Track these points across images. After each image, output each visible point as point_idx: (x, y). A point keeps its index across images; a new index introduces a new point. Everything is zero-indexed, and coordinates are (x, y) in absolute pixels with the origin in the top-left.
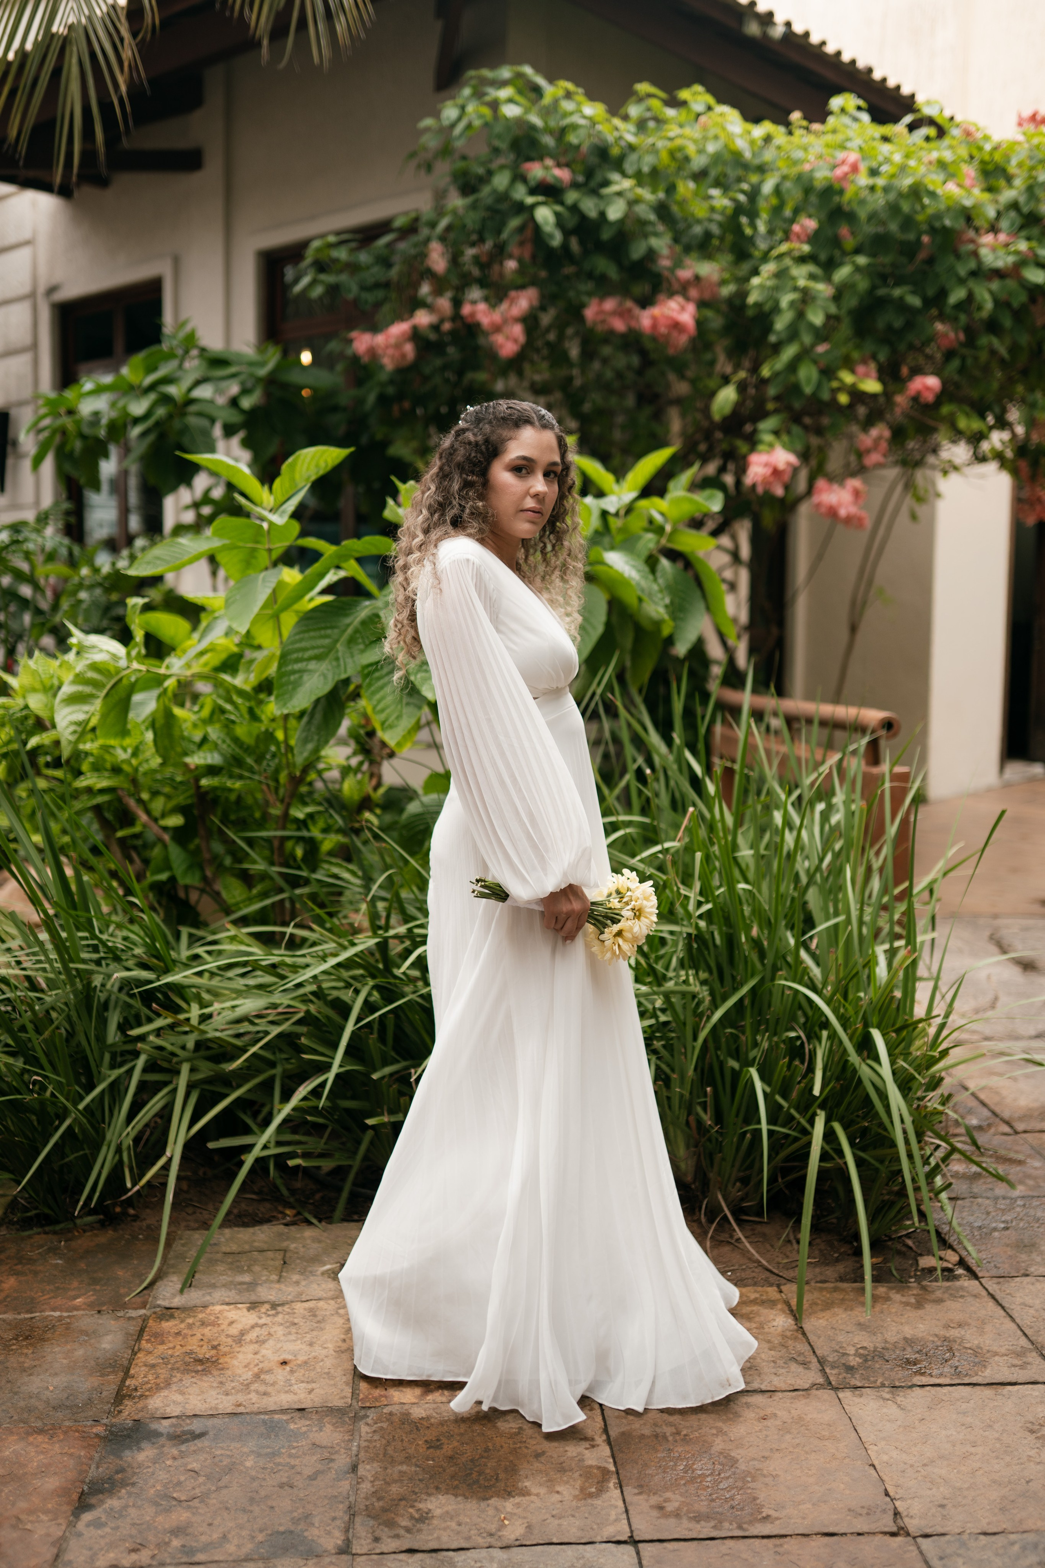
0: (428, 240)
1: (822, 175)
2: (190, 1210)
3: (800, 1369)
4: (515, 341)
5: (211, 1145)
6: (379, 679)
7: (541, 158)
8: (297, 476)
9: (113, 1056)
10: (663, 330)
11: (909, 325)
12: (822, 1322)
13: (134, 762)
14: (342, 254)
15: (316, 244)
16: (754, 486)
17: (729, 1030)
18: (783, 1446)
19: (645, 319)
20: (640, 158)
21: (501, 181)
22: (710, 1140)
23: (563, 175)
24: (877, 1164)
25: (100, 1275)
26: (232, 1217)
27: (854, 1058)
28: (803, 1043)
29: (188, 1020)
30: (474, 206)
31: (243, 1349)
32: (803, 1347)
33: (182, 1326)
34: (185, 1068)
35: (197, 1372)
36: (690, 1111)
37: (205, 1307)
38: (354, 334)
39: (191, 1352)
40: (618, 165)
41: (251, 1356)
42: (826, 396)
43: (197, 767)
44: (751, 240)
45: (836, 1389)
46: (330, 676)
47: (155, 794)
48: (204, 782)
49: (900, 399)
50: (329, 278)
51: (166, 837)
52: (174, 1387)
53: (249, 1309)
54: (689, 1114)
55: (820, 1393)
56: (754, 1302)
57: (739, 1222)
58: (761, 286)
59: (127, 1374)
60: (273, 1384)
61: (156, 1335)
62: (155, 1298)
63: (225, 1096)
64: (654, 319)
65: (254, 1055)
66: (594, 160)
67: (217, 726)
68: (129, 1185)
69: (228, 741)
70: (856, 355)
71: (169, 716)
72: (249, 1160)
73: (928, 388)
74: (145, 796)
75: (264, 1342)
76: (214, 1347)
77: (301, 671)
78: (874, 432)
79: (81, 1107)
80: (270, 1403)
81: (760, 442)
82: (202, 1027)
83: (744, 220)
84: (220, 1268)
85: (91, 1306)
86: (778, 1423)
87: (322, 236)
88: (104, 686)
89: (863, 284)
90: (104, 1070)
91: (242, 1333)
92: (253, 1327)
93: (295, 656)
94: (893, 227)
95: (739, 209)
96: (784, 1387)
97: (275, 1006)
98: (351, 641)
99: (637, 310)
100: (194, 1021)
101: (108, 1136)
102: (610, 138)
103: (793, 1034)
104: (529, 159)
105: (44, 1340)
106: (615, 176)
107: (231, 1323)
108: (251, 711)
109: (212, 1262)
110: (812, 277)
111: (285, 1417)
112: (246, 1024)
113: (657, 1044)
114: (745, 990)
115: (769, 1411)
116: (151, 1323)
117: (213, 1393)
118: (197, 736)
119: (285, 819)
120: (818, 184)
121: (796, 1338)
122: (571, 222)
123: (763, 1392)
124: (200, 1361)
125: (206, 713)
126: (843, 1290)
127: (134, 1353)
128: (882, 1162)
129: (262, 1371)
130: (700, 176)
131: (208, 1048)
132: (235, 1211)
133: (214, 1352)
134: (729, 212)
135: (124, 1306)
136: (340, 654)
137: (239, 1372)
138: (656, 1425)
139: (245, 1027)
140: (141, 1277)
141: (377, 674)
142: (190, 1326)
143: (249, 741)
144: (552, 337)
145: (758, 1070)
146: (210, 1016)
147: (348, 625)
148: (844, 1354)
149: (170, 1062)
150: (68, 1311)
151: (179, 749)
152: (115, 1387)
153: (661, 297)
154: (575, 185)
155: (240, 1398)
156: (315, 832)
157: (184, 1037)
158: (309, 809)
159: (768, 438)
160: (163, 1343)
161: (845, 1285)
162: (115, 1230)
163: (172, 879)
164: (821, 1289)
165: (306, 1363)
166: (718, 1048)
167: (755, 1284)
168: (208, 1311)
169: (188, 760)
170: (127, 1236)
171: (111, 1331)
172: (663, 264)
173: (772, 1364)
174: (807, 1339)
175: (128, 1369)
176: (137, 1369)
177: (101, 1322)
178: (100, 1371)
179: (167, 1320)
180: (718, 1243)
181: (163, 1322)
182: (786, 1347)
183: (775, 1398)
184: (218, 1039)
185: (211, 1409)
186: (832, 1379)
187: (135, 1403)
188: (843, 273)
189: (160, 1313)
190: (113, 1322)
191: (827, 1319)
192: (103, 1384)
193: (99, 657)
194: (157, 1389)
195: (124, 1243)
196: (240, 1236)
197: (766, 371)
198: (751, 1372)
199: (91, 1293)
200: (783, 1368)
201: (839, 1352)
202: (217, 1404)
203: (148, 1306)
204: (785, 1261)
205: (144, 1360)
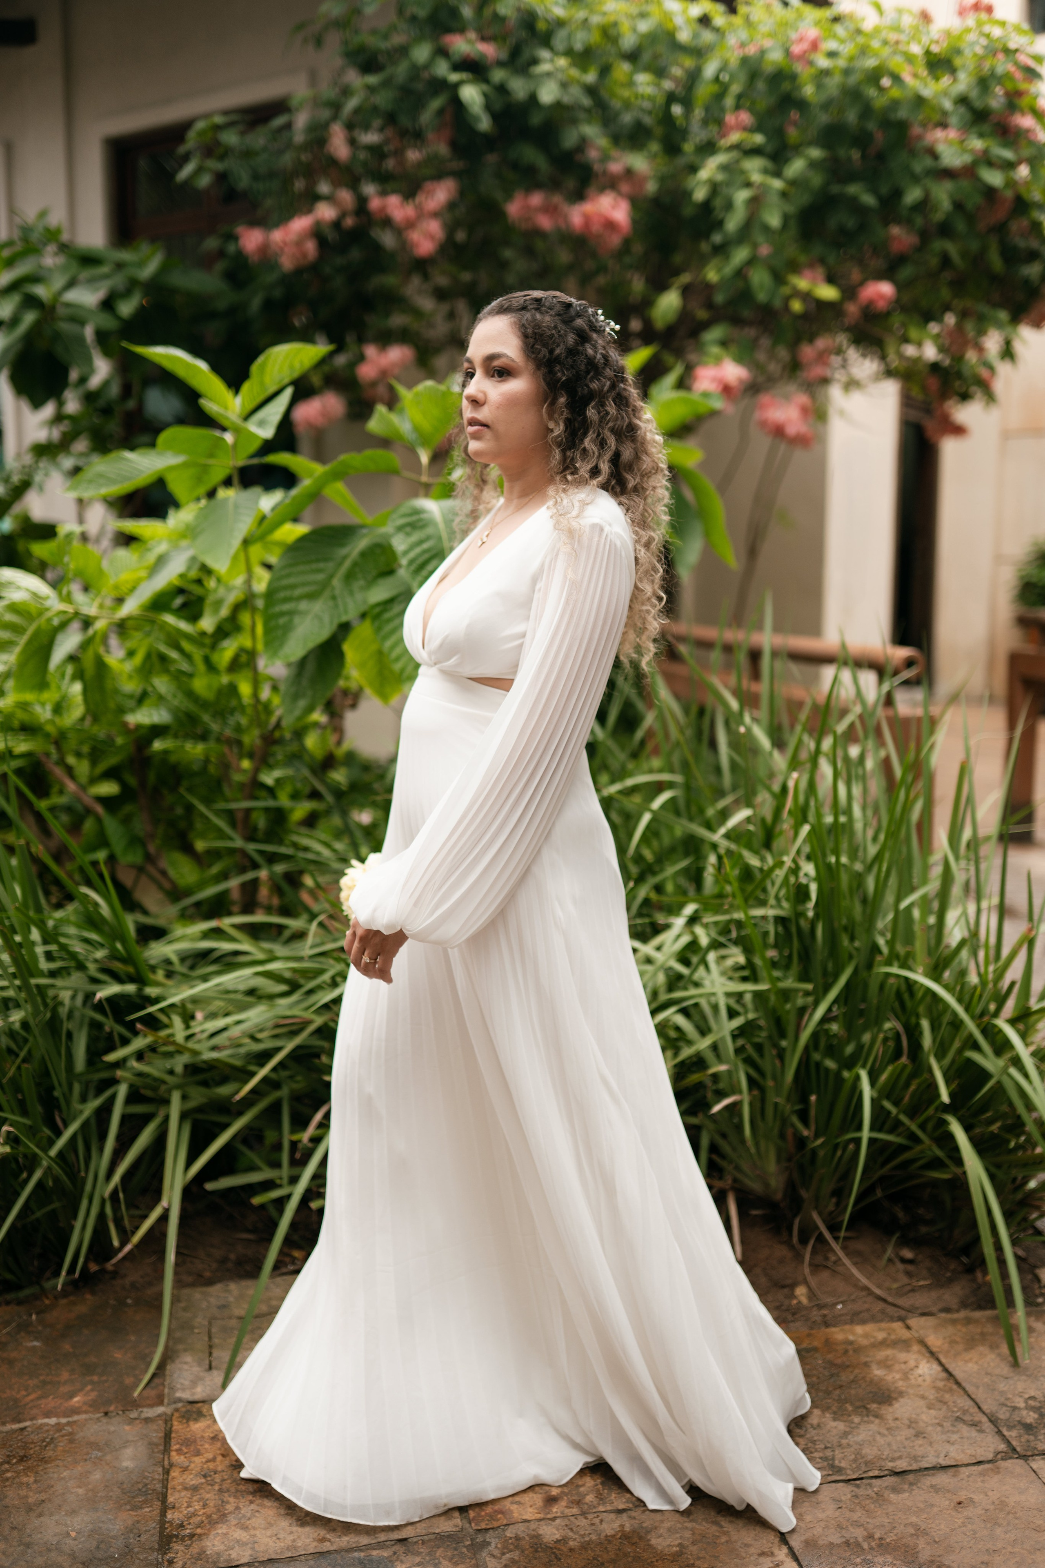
0: (329, 126)
1: (775, 56)
3: (974, 1433)
4: (431, 237)
5: (210, 1186)
6: (389, 620)
7: (462, 30)
8: (268, 380)
9: (84, 1085)
10: (596, 228)
11: (863, 227)
12: (972, 1367)
13: (58, 721)
14: (231, 138)
15: (200, 125)
16: (699, 400)
18: (999, 1545)
19: (576, 216)
20: (569, 37)
21: (422, 53)
23: (488, 50)
25: (93, 1359)
29: (171, 1037)
30: (386, 83)
32: (965, 1404)
34: (176, 1098)
36: (785, 1122)
38: (240, 230)
40: (546, 40)
42: (777, 303)
43: (139, 727)
44: (684, 133)
45: (1024, 1457)
46: (326, 619)
49: (852, 308)
51: (99, 809)
52: (231, 1518)
54: (784, 1126)
55: (1008, 1464)
56: (884, 1344)
57: (838, 1240)
58: (707, 182)
59: (166, 1505)
61: (189, 1442)
62: (172, 1389)
63: (225, 1126)
64: (587, 219)
65: (265, 1080)
66: (521, 35)
67: (162, 678)
68: (116, 1243)
69: (180, 695)
70: (803, 259)
71: (102, 666)
72: (290, 1206)
73: (881, 296)
74: (69, 760)
77: (291, 613)
79: (53, 1152)
81: (707, 355)
82: (191, 1046)
83: (677, 110)
85: (94, 1406)
86: (979, 1511)
87: (207, 116)
88: (25, 631)
89: (817, 180)
90: (76, 1105)
93: (282, 594)
94: (851, 117)
95: (671, 98)
96: (964, 1458)
98: (350, 577)
99: (565, 207)
100: (180, 1039)
102: (540, 10)
103: (888, 1026)
104: (449, 30)
105: (44, 1460)
106: (544, 54)
108: (207, 660)
109: (228, 1332)
110: (765, 171)
111: (385, 1554)
112: (251, 1041)
114: (844, 979)
115: (963, 1496)
116: (176, 1425)
117: (284, 1524)
118: (136, 689)
119: (255, 787)
120: (768, 69)
121: (951, 1390)
122: (501, 106)
123: (944, 1468)
126: (977, 1321)
127: (167, 1472)
130: (633, 57)
132: (233, 1257)
134: (661, 100)
135: (135, 1404)
136: (337, 592)
138: (840, 1527)
139: (248, 1045)
140: (146, 1359)
141: (387, 615)
143: (209, 695)
145: (869, 1071)
147: (345, 558)
148: (1015, 1408)
149: (155, 1089)
150: (65, 1415)
151: (113, 705)
152: (153, 1525)
153: (591, 191)
154: (500, 64)
156: (283, 800)
157: (172, 1060)
158: (277, 773)
159: (714, 349)
160: (198, 1453)
161: (978, 1314)
162: (93, 1293)
163: (112, 859)
164: (953, 1322)
166: (818, 1050)
167: (873, 1319)
169: (126, 718)
170: (112, 1302)
171: (128, 1441)
172: (593, 154)
173: (939, 1428)
174: (964, 1389)
175: (164, 1497)
176: (177, 1495)
177: (112, 1429)
178: (129, 1502)
179: (196, 1420)
180: (816, 1267)
181: (191, 1423)
182: (945, 1403)
183: (962, 1476)
184: (217, 1060)
185: (288, 1549)
186: (1014, 1443)
187: (188, 1547)
188: (796, 167)
189: (184, 1410)
190: (127, 1428)
191: (976, 1363)
192: (138, 1522)
193: (16, 596)
194: (210, 1523)
195: (109, 1311)
196: (251, 1292)
197: (712, 275)
198: (920, 1441)
199: (89, 1387)
200: (953, 1432)
201: (1006, 1406)
202: (294, 1541)
203: (166, 1401)
204: (895, 1286)
205: (181, 1480)
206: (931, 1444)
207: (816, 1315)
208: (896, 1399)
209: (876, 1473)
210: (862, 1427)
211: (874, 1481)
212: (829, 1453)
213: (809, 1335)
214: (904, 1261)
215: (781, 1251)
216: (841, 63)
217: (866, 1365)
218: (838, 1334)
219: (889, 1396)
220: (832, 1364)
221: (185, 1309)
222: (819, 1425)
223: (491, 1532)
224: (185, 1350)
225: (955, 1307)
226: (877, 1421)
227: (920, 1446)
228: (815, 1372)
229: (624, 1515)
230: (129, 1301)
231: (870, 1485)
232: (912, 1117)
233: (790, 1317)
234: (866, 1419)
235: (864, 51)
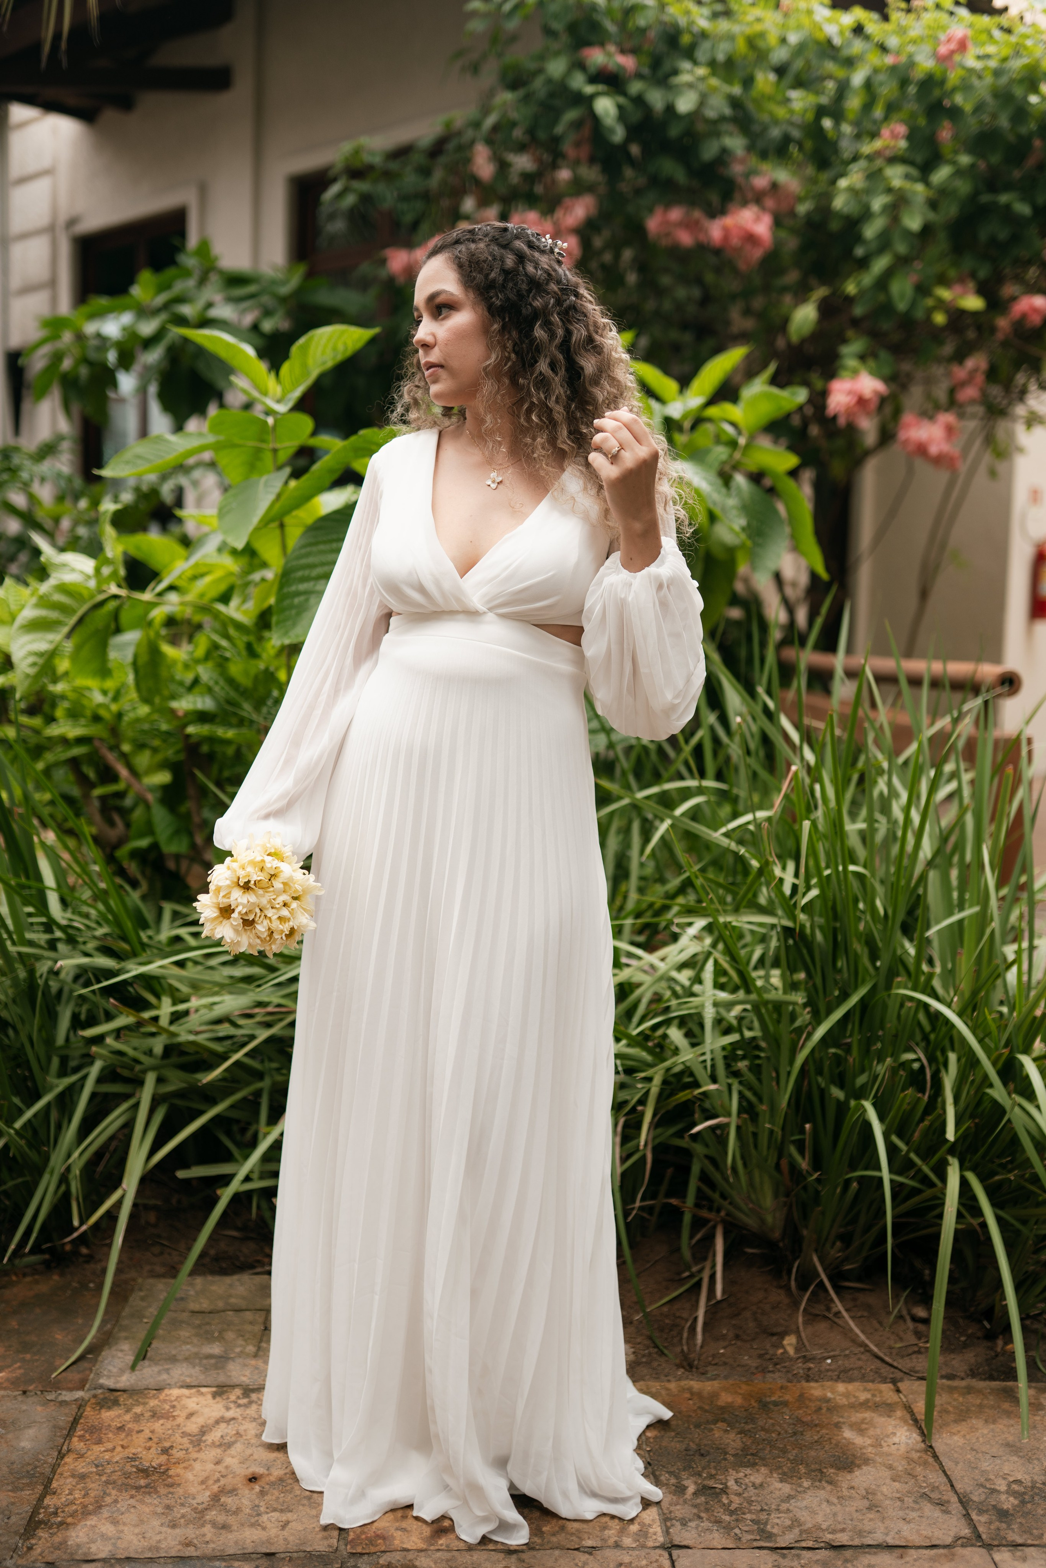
0: (472, 143)
1: (925, 63)
2: (156, 1250)
3: (937, 1513)
5: (181, 1174)
7: (602, 44)
8: (310, 362)
9: (64, 1060)
10: (735, 241)
11: (1015, 239)
12: (958, 1440)
13: (114, 708)
14: (376, 159)
16: (835, 418)
17: (832, 1050)
19: (715, 230)
20: (713, 48)
21: (558, 67)
22: (805, 1188)
23: (627, 62)
24: (1018, 1225)
25: (34, 1338)
26: (207, 1260)
27: (998, 1092)
28: (922, 1067)
29: (156, 1019)
30: (527, 100)
31: (201, 1455)
32: (937, 1479)
33: (127, 1417)
34: (150, 1079)
35: (138, 1488)
36: (781, 1152)
37: (159, 1390)
38: (389, 252)
39: (133, 1458)
40: (690, 53)
41: (210, 1466)
42: (920, 314)
43: (187, 714)
44: (835, 145)
45: (989, 1547)
47: (140, 746)
48: (191, 730)
49: (1003, 323)
50: (363, 186)
51: (150, 797)
52: (105, 1513)
53: (214, 1395)
54: (780, 1157)
55: (968, 1552)
56: (864, 1405)
57: (838, 1289)
58: (851, 189)
59: (47, 1490)
60: (237, 1511)
61: (92, 1430)
62: (99, 1375)
63: (200, 1114)
64: (726, 231)
65: (237, 1063)
66: (662, 48)
67: (210, 664)
68: (76, 1223)
69: (222, 682)
70: (952, 273)
71: (154, 653)
72: (226, 1195)
73: (1037, 310)
74: (126, 748)
75: (229, 1445)
76: (165, 1451)
77: (308, 593)
78: (970, 363)
79: (18, 1125)
80: (229, 1542)
81: (844, 368)
82: (173, 1028)
83: (827, 123)
84: (184, 1333)
85: (16, 1383)
88: (74, 611)
89: (964, 189)
90: (51, 1079)
91: (204, 1431)
92: (217, 1422)
93: (300, 574)
94: (1004, 122)
95: (823, 112)
96: (918, 1541)
97: (260, 1004)
99: (705, 222)
100: (164, 1022)
101: (52, 1162)
102: (683, 22)
103: (910, 1056)
104: (589, 43)
106: (686, 65)
107: (191, 1415)
108: (249, 647)
109: (176, 1324)
110: (907, 178)
112: (226, 1025)
113: (742, 1065)
114: (854, 999)
116: (88, 1411)
117: (156, 1523)
118: (189, 677)
120: (918, 75)
121: (925, 1464)
122: (636, 116)
123: (890, 1547)
124: (144, 1472)
125: (200, 652)
126: (979, 1392)
127: (61, 1457)
128: (1024, 1222)
129: (223, 1491)
130: (781, 71)
131: (183, 1053)
132: (212, 1252)
133: (163, 1458)
134: (812, 114)
135: (56, 1386)
137: (193, 1490)
139: (225, 1029)
142: (137, 1418)
143: (245, 682)
144: (608, 257)
145: (874, 1105)
146: (186, 1013)
148: (994, 1491)
149: (132, 1069)
151: (166, 693)
152: (28, 1509)
153: (733, 205)
154: (640, 75)
155: (190, 1532)
157: (151, 1041)
159: (852, 363)
160: (99, 1442)
161: (982, 1384)
162: (62, 1275)
163: (155, 846)
164: (951, 1390)
165: (281, 1480)
166: (820, 1072)
167: (863, 1378)
168: (162, 1396)
169: (175, 705)
170: (75, 1284)
171: (35, 1422)
172: (737, 169)
173: (899, 1503)
174: (941, 1464)
175: (50, 1480)
176: (62, 1481)
177: (24, 1407)
178: (13, 1483)
179: (109, 1408)
180: (812, 1317)
181: (103, 1411)
182: (915, 1477)
183: (907, 1559)
184: (193, 1043)
185: (150, 1549)
186: (981, 1529)
187: (52, 1535)
188: (941, 174)
189: (102, 1396)
190: (39, 1408)
191: (964, 1436)
192: (13, 1504)
193: (68, 578)
194: (83, 1513)
195: (69, 1292)
196: (214, 1288)
197: (851, 288)
198: (871, 1515)
199: (18, 1364)
200: (913, 1510)
201: (984, 1487)
202: (159, 1541)
203: (87, 1386)
204: (899, 1345)
205: (72, 1467)
206: (883, 1519)
207: (799, 1368)
208: (859, 1466)
209: (810, 1544)
210: (810, 1493)
211: (804, 1552)
212: (763, 1516)
213: (782, 1388)
214: (915, 1319)
215: (777, 1296)
216: (993, 64)
217: (838, 1426)
218: (816, 1390)
219: (852, 1462)
220: (799, 1421)
221: (143, 1299)
222: (761, 1485)
223: (366, 1557)
224: (126, 1338)
225: (962, 1374)
226: (829, 1487)
227: (871, 1520)
228: (778, 1428)
229: (514, 1556)
230: (92, 1285)
231: (798, 1556)
232: (924, 1159)
233: (771, 1368)
234: (817, 1484)
235: (1018, 51)
